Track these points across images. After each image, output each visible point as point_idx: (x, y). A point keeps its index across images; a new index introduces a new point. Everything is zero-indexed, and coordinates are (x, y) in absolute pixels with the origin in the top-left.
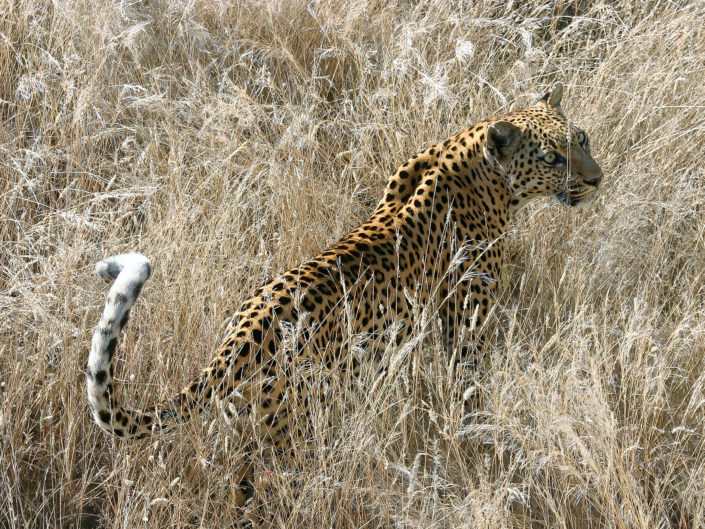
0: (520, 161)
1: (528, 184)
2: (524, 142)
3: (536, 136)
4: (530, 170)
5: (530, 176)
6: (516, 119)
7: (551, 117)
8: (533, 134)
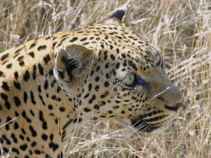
0: (94, 84)
1: (102, 108)
2: (99, 64)
3: (113, 57)
4: (107, 93)
5: (105, 99)
6: (89, 37)
7: (126, 36)
8: (109, 54)
